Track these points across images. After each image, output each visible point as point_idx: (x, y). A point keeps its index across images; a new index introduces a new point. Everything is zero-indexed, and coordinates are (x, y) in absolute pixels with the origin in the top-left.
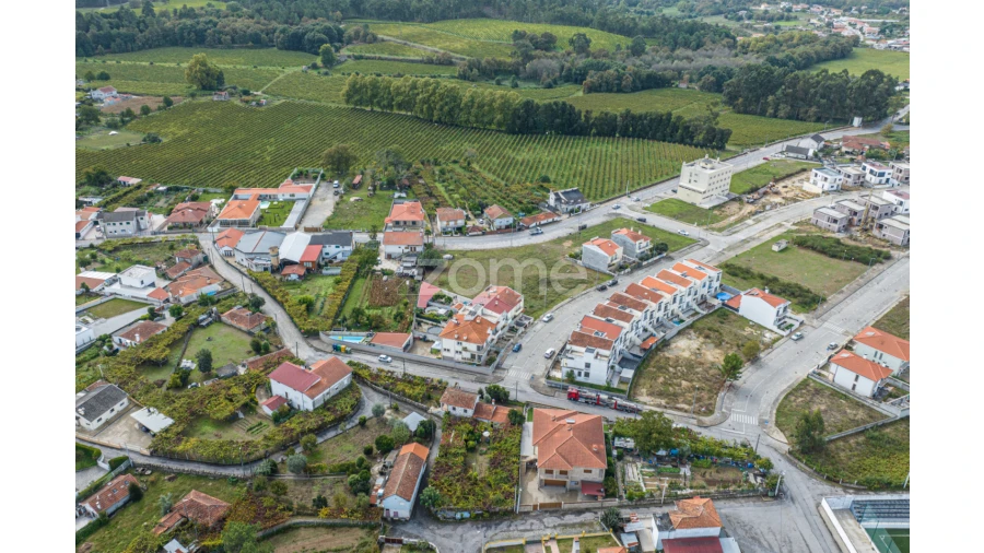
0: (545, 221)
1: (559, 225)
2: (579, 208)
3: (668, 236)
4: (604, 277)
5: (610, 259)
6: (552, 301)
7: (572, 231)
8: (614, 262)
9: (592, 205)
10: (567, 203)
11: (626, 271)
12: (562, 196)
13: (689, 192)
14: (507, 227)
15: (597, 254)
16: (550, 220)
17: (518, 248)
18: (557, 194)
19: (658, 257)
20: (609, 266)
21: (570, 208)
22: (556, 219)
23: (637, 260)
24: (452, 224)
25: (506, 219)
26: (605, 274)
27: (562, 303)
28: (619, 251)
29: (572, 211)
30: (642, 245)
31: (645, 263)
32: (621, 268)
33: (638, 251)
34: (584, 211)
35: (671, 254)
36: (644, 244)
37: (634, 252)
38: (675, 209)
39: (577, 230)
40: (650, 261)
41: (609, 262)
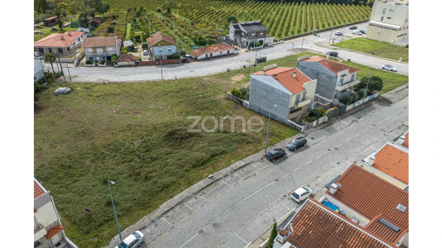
0: (218, 53)
1: (235, 58)
2: (261, 42)
3: (369, 72)
4: (284, 130)
5: (294, 99)
6: (166, 187)
7: (247, 64)
8: (300, 105)
9: (275, 41)
10: (247, 35)
11: (321, 120)
12: (242, 29)
13: (380, 30)
14: (170, 57)
15: (271, 90)
16: (225, 52)
17: (169, 82)
18: (236, 27)
19: (367, 99)
20: (293, 111)
21: (250, 41)
22: (231, 51)
23: (336, 101)
24: (100, 51)
25: (168, 48)
26: (285, 124)
27: (185, 193)
28: (310, 86)
29: (252, 45)
30: (347, 79)
31: (349, 107)
32: (312, 115)
33: (339, 88)
34: (266, 46)
35: (385, 95)
36: (347, 78)
37: (332, 89)
38: (369, 46)
39: (253, 62)
40: (357, 104)
41: (292, 104)
